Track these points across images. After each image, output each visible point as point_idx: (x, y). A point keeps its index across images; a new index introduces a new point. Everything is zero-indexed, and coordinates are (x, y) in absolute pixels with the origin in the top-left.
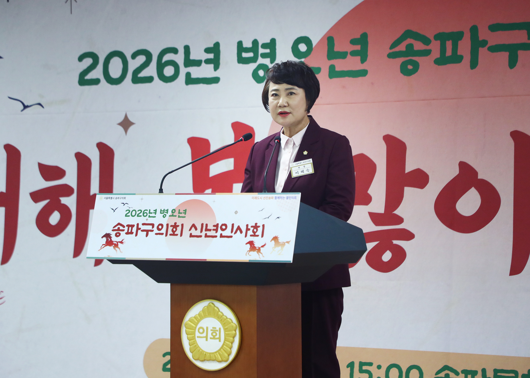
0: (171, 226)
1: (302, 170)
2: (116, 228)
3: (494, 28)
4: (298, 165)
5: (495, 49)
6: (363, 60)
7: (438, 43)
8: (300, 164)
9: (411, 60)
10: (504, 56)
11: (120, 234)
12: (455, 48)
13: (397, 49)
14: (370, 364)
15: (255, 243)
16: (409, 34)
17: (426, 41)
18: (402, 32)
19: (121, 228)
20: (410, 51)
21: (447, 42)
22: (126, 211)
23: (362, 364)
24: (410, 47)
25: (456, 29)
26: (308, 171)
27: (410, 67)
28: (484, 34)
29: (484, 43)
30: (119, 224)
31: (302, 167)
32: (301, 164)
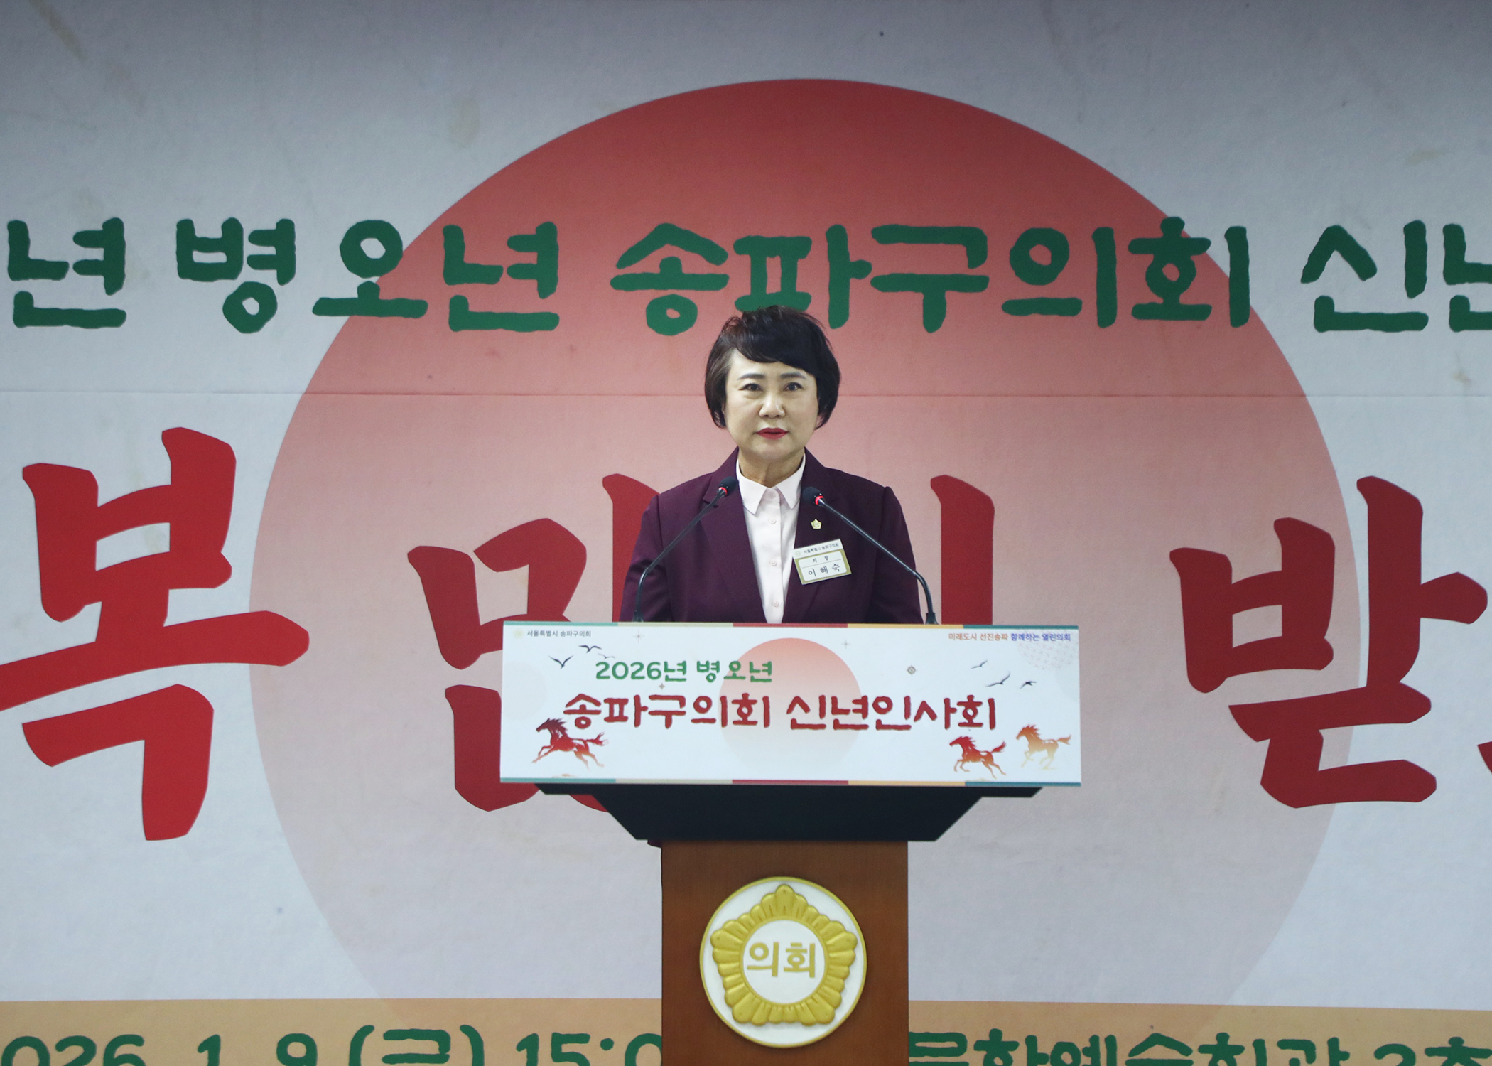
0: (734, 702)
1: (822, 566)
2: (576, 706)
3: (886, 235)
4: (812, 553)
5: (888, 284)
6: (546, 289)
7: (746, 259)
8: (814, 553)
9: (673, 297)
10: (913, 302)
11: (588, 722)
12: (789, 275)
13: (638, 268)
14: (583, 1038)
15: (974, 741)
16: (665, 234)
17: (714, 254)
18: (648, 229)
19: (590, 706)
20: (670, 274)
21: (768, 260)
22: (598, 665)
23: (558, 1040)
24: (671, 265)
25: (790, 231)
26: (836, 567)
27: (673, 314)
28: (860, 247)
29: (862, 269)
30: (581, 697)
31: (821, 559)
32: (818, 552)
